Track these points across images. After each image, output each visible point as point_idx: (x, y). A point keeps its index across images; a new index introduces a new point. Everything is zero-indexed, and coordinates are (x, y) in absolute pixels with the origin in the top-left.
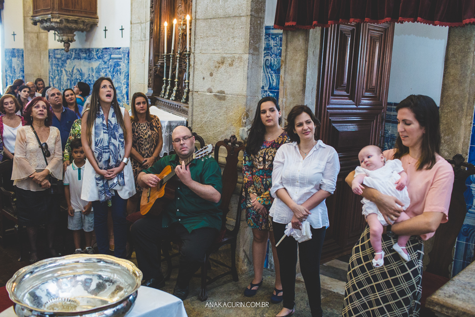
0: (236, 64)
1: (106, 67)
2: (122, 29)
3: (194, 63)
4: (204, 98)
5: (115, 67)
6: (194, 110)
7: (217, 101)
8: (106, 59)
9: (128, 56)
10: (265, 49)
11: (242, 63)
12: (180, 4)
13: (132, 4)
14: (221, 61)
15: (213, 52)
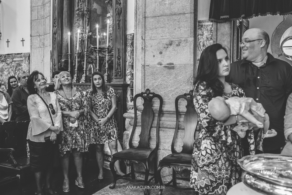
0: (183, 44)
1: (9, 67)
2: (23, 41)
3: (145, 46)
4: (155, 69)
5: (17, 67)
6: (146, 78)
7: (167, 70)
8: (8, 62)
9: (29, 59)
10: (199, 35)
11: (188, 44)
12: (77, 21)
13: (31, 23)
14: (169, 43)
15: (162, 38)
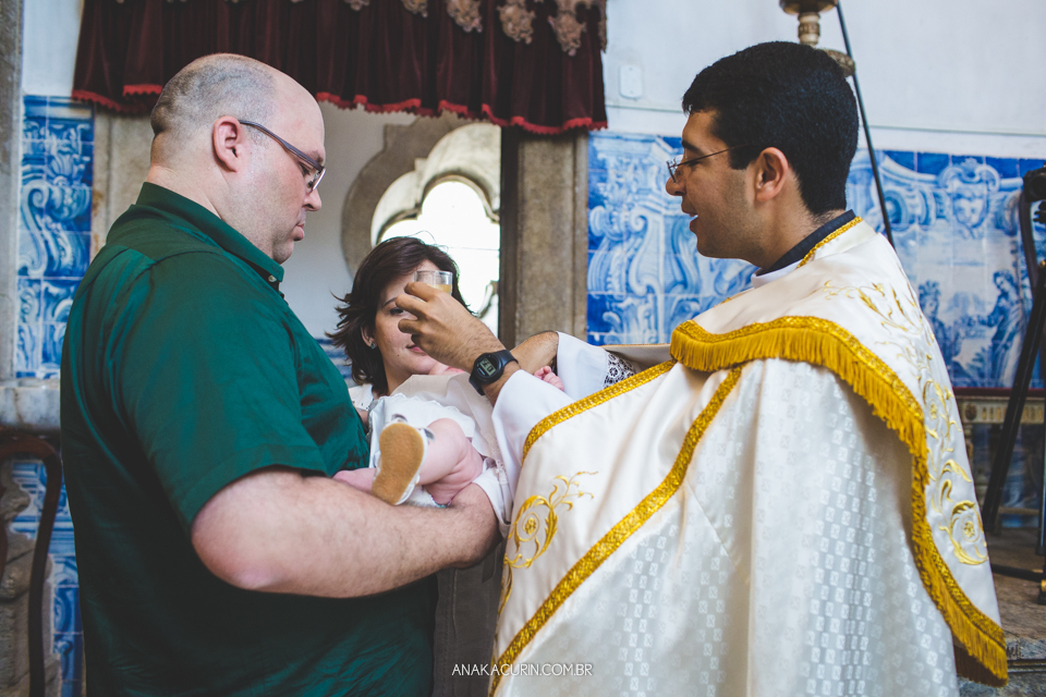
10: (27, 160)
